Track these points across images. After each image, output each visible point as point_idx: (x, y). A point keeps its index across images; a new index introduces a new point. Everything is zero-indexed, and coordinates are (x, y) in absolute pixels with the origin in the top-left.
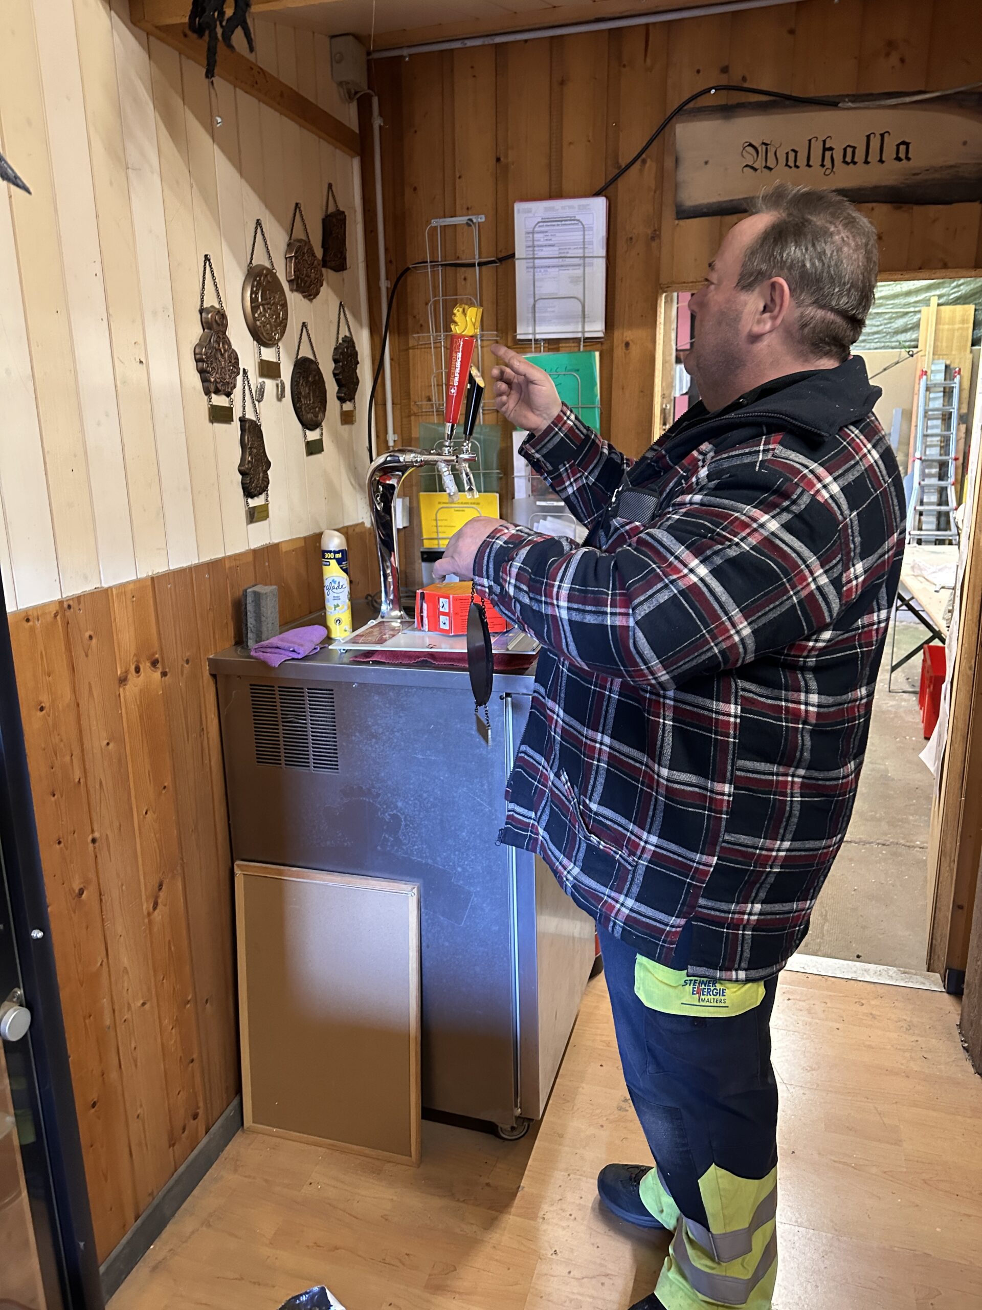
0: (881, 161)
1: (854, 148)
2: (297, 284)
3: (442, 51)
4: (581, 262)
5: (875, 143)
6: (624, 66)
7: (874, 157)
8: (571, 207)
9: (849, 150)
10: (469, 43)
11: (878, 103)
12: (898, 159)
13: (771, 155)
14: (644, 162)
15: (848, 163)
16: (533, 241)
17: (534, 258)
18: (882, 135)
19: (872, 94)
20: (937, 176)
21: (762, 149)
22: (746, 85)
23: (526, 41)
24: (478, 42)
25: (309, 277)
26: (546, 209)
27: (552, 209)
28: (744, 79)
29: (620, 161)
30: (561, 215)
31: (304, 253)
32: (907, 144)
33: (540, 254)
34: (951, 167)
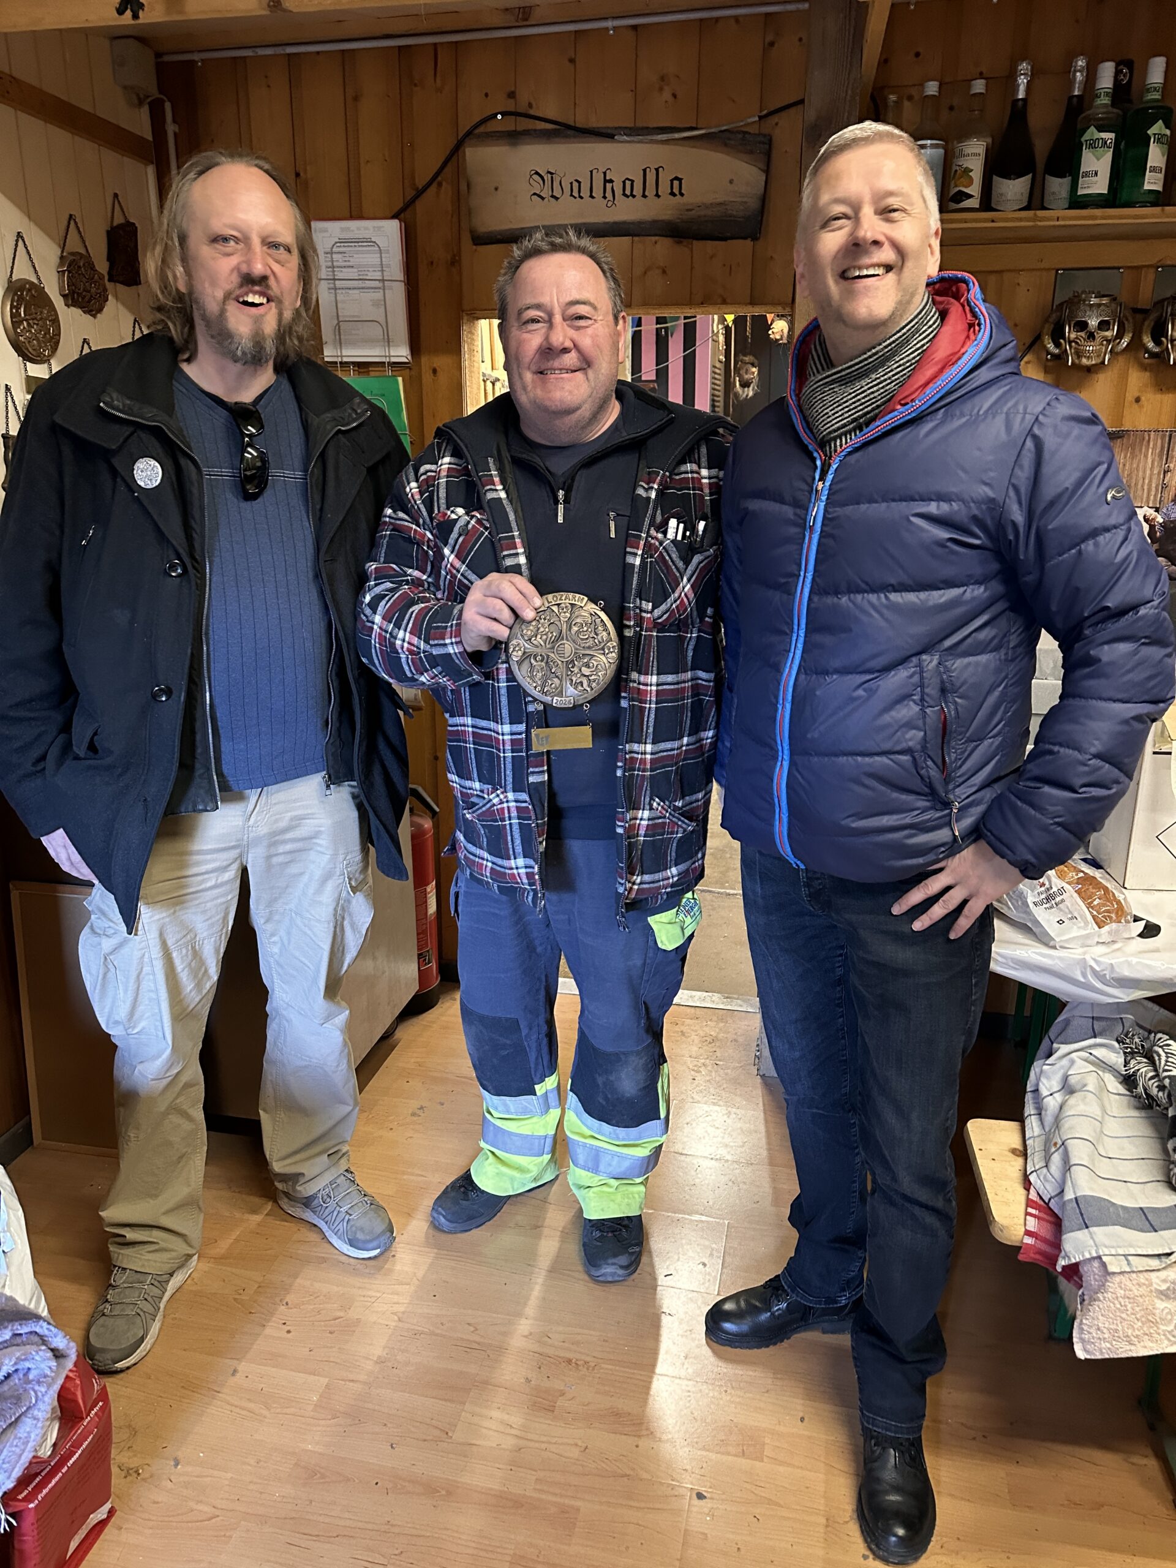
0: (657, 195)
1: (632, 181)
2: (73, 299)
3: (235, 58)
4: (380, 284)
5: (651, 177)
6: (416, 85)
7: (650, 191)
8: (366, 229)
9: (628, 183)
10: (261, 52)
11: (649, 137)
12: (673, 194)
13: (556, 184)
14: (440, 185)
15: (627, 196)
16: (332, 261)
17: (334, 279)
18: (657, 170)
19: (647, 128)
20: (709, 212)
21: (547, 177)
22: (532, 112)
23: (318, 53)
24: (269, 51)
25: (89, 291)
26: (343, 229)
27: (348, 229)
28: (530, 105)
29: (417, 181)
30: (357, 236)
31: (79, 267)
32: (680, 180)
33: (339, 275)
34: (721, 204)
